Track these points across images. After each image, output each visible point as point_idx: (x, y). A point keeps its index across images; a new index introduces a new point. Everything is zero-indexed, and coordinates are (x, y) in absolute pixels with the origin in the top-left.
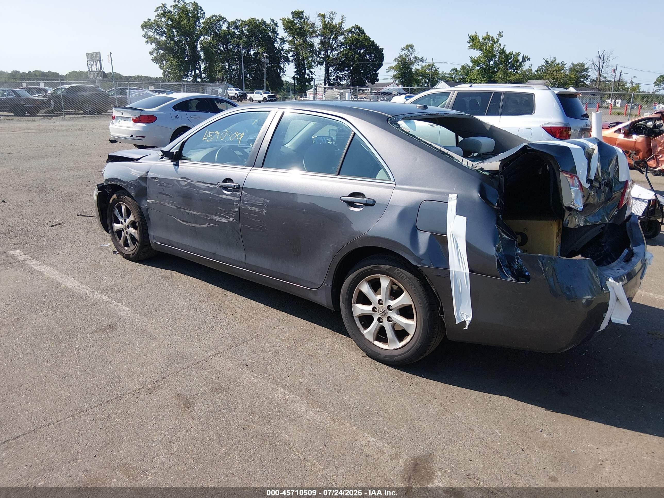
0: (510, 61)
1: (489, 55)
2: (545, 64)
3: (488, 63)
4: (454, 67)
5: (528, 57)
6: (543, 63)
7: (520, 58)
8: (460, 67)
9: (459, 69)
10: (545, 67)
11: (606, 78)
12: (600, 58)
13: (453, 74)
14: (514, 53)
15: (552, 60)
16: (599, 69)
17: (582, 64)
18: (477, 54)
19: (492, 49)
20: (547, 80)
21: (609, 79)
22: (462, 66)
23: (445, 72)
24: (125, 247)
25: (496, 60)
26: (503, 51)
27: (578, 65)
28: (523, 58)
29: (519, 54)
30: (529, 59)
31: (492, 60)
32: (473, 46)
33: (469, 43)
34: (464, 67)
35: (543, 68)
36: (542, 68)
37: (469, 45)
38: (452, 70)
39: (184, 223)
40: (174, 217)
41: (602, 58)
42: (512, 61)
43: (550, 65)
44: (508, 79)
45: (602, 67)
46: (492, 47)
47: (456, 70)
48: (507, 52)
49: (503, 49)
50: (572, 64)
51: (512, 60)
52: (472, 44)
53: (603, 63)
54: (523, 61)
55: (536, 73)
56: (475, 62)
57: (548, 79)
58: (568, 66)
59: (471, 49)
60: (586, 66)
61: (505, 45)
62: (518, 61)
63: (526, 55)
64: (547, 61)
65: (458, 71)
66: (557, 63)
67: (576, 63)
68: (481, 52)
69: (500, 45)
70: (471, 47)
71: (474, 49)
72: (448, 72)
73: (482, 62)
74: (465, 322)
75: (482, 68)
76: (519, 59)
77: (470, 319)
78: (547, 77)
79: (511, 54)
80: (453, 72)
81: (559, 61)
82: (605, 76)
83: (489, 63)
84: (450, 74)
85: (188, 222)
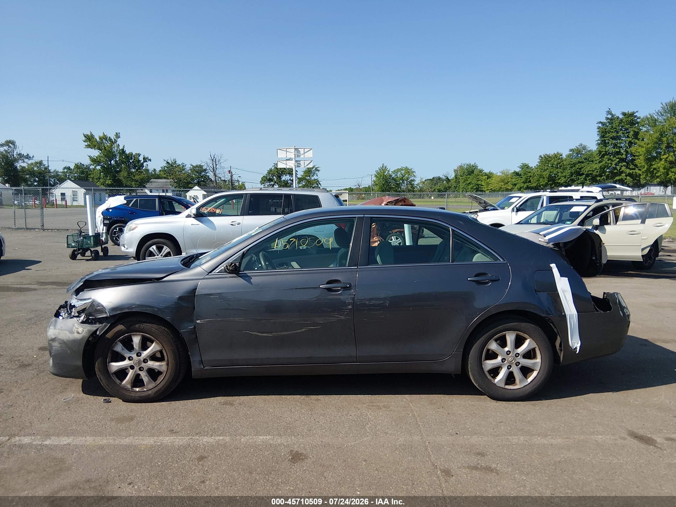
0: (131, 161)
1: (109, 155)
2: (166, 165)
3: (109, 163)
4: (68, 165)
5: (149, 158)
6: (164, 164)
7: (141, 158)
8: (74, 165)
9: (72, 167)
10: (167, 168)
11: (220, 177)
12: (213, 160)
13: (67, 172)
14: (134, 154)
15: (172, 161)
16: (214, 171)
17: (200, 165)
18: (95, 153)
19: (111, 149)
20: (171, 180)
21: (224, 179)
22: (75, 164)
23: (57, 170)
24: (135, 389)
25: (117, 160)
26: (123, 151)
27: (197, 166)
28: (144, 158)
29: (139, 155)
30: (150, 160)
31: (113, 160)
32: (90, 146)
33: (85, 142)
34: (78, 165)
35: (166, 168)
36: (164, 169)
37: (86, 144)
38: (65, 168)
39: (265, 335)
40: (247, 332)
41: (214, 160)
42: (133, 162)
43: (172, 166)
44: (133, 178)
45: (216, 169)
46: (111, 147)
47: (69, 168)
48: (127, 152)
49: (123, 150)
50: (192, 165)
51: (133, 160)
52: (89, 143)
53: (216, 165)
54: (144, 162)
55: (153, 173)
56: (95, 161)
57: (173, 179)
58: (188, 167)
59: (88, 148)
60: (204, 168)
61: (124, 146)
62: (139, 161)
63: (146, 156)
64: (168, 162)
65: (72, 169)
66: (178, 164)
67: (195, 165)
68: (100, 152)
69: (119, 145)
70: (88, 146)
71: (92, 148)
72: (61, 170)
73: (103, 161)
74: (576, 348)
75: (103, 167)
76: (140, 160)
77: (579, 344)
78: (172, 177)
79: (131, 155)
80: (66, 170)
81: (179, 162)
82: (219, 176)
83: (111, 163)
84: (64, 172)
85: (271, 333)
